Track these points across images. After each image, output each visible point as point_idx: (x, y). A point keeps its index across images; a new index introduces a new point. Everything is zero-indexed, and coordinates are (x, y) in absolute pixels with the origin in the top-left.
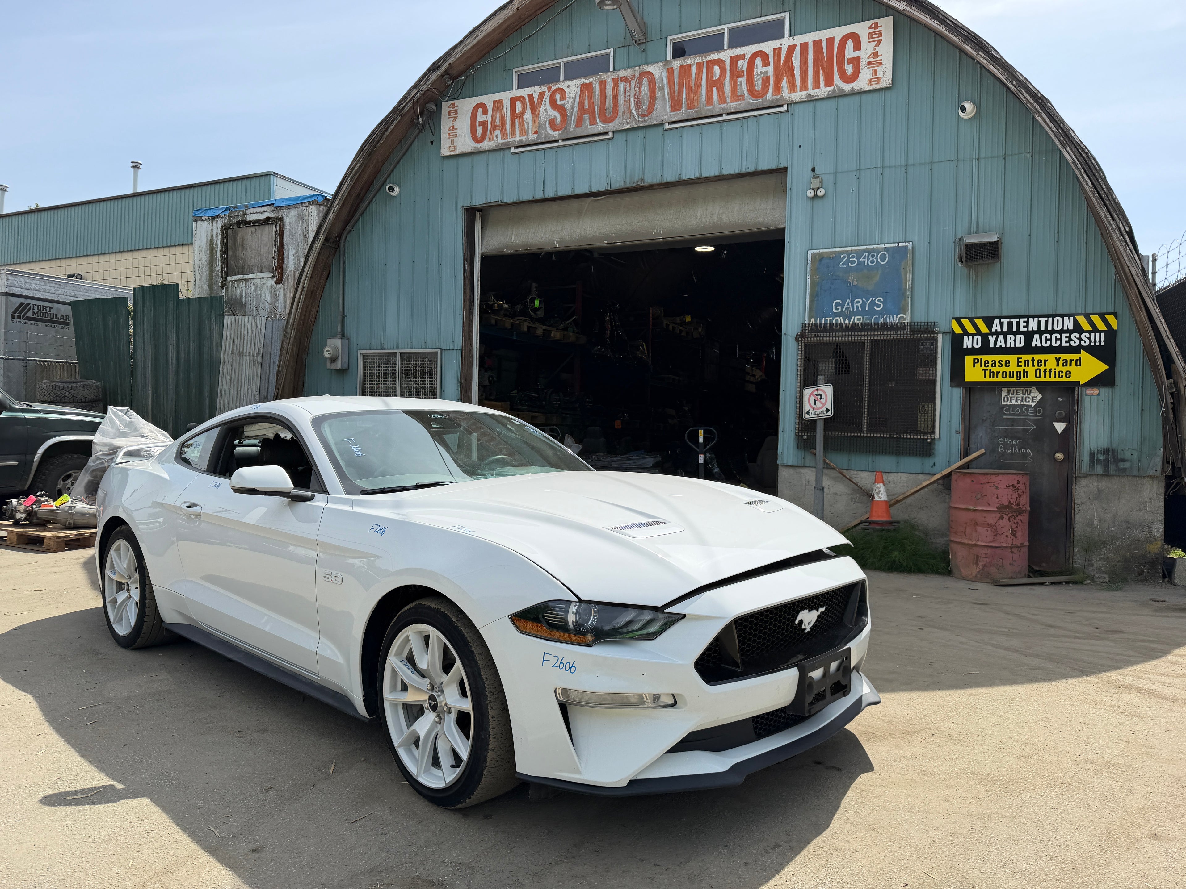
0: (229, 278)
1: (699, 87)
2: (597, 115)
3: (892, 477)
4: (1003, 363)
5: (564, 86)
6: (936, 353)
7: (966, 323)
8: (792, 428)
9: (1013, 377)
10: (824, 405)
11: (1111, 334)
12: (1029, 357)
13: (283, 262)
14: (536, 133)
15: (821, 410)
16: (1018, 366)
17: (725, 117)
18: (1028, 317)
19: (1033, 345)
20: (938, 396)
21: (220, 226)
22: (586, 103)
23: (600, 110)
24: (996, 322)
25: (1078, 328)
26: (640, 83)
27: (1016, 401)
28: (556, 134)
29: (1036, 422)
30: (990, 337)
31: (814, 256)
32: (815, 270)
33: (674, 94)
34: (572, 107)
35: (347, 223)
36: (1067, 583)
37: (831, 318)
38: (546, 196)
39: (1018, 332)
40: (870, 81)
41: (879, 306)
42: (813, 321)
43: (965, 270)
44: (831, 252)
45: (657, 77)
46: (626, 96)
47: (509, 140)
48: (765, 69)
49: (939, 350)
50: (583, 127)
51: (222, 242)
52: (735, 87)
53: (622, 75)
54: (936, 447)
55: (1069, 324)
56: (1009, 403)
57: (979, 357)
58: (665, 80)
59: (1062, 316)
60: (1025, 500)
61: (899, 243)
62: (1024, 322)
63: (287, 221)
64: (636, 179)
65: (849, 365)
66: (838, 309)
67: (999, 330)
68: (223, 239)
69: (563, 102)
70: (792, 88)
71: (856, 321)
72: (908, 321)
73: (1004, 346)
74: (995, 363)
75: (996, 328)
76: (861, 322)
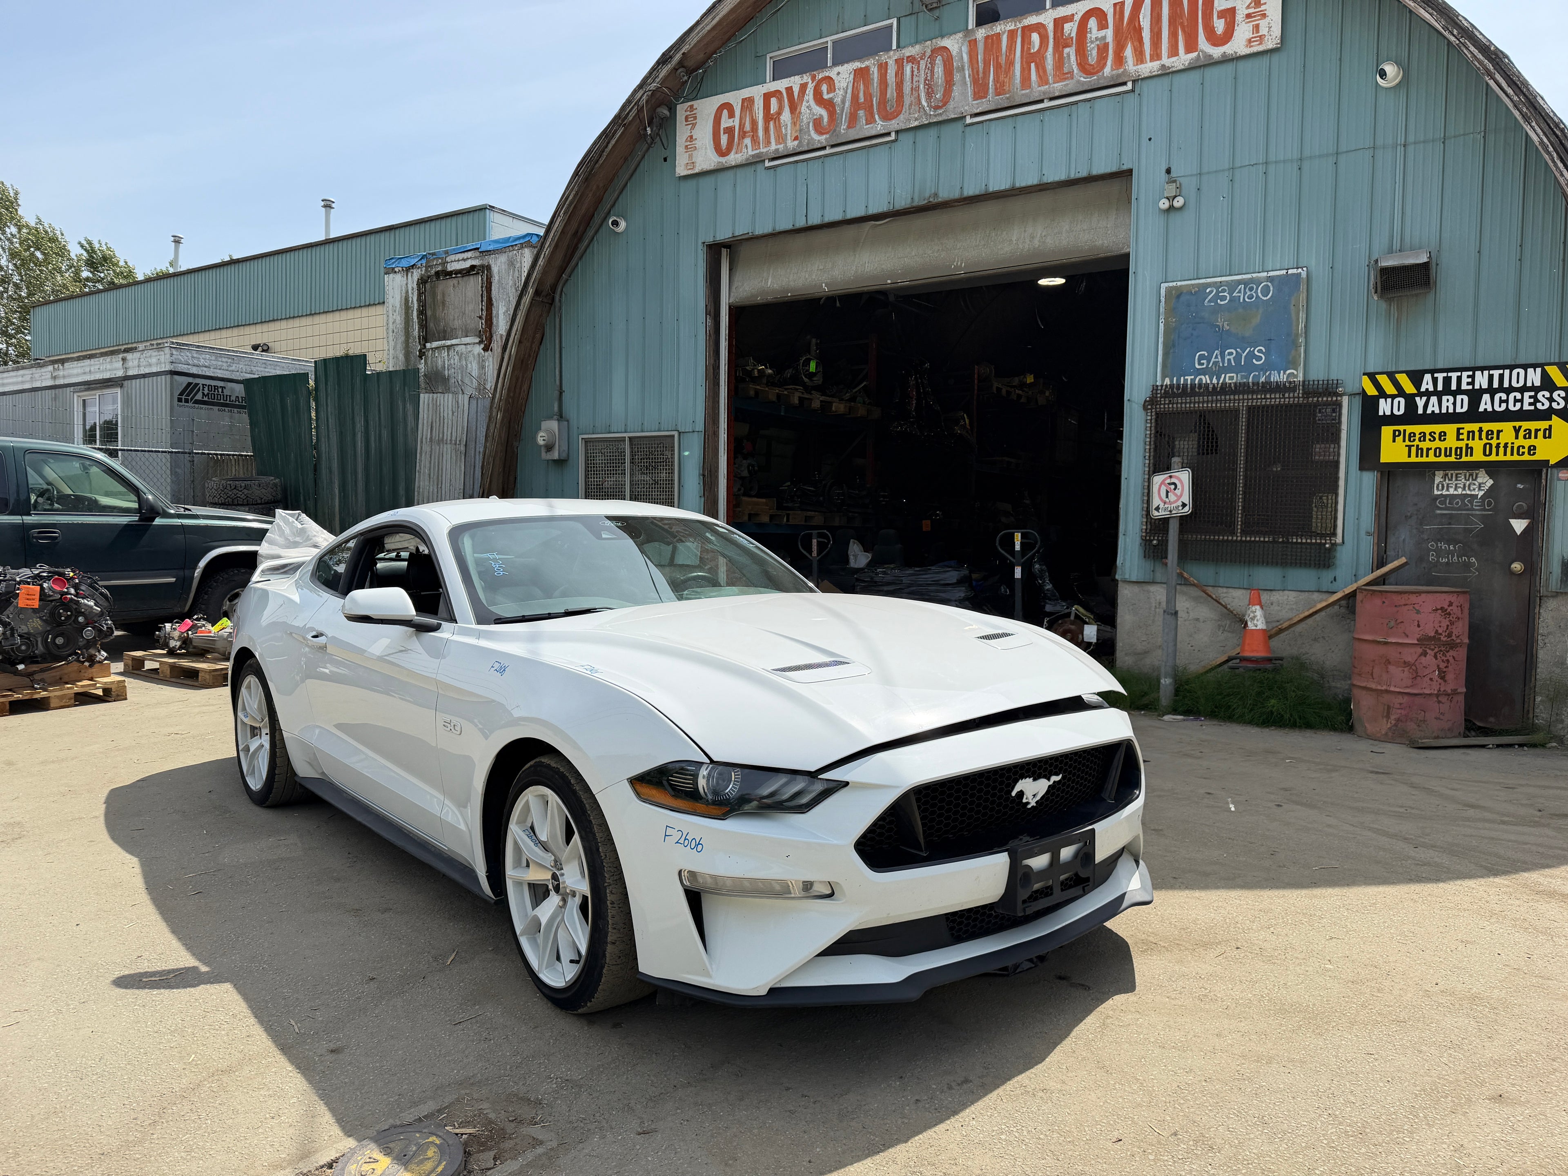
0: (428, 345)
1: (1011, 63)
2: (875, 110)
3: (1276, 596)
4: (1437, 436)
5: (832, 73)
6: (1340, 422)
7: (1383, 380)
8: (1138, 530)
9: (1450, 455)
10: (1180, 497)
12: (1475, 427)
13: (492, 323)
14: (796, 138)
15: (1175, 505)
16: (1458, 439)
17: (1047, 104)
18: (1474, 369)
19: (1481, 409)
20: (1342, 483)
21: (416, 279)
22: (861, 95)
23: (879, 104)
24: (1428, 377)
25: (1548, 384)
26: (933, 63)
27: (1456, 489)
28: (822, 139)
29: (1484, 518)
30: (1417, 399)
31: (1169, 290)
32: (1171, 311)
33: (978, 75)
34: (843, 102)
35: (562, 270)
36: (1521, 745)
37: (1193, 377)
38: (810, 223)
39: (1459, 391)
40: (1250, 41)
41: (1259, 358)
42: (1167, 381)
43: (1383, 305)
44: (1193, 285)
45: (954, 53)
46: (914, 82)
47: (762, 150)
48: (1102, 33)
49: (1344, 419)
50: (858, 127)
51: (419, 300)
52: (1060, 61)
53: (908, 54)
54: (1338, 555)
55: (1534, 377)
56: (1445, 492)
57: (1401, 428)
58: (965, 57)
59: (1525, 367)
60: (1461, 630)
61: (1288, 269)
62: (1468, 377)
63: (495, 269)
64: (927, 195)
65: (1217, 442)
66: (1203, 364)
67: (1431, 389)
68: (420, 295)
69: (831, 95)
70: (1140, 57)
71: (1227, 380)
72: (1301, 379)
73: (1438, 412)
74: (1424, 436)
75: (1427, 386)
76: (1234, 381)
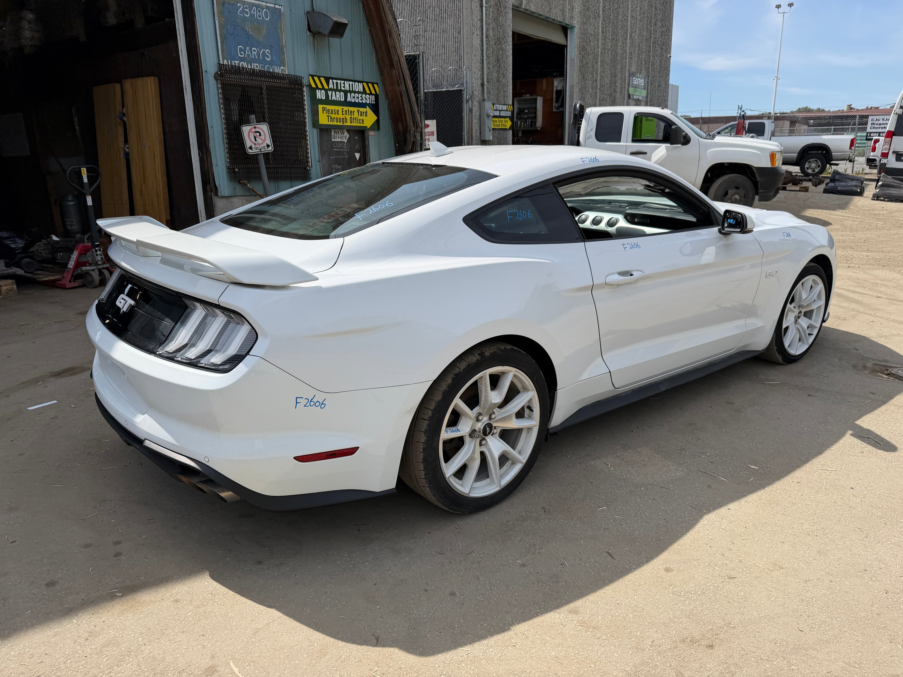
4: (336, 112)
6: (303, 100)
7: (316, 79)
9: (341, 122)
10: (264, 141)
11: (377, 96)
12: (346, 108)
15: (262, 146)
16: (343, 114)
18: (344, 80)
19: (348, 101)
20: (308, 134)
24: (331, 81)
25: (364, 91)
27: (339, 139)
29: (348, 152)
30: (329, 92)
32: (221, 13)
37: (238, 62)
39: (341, 90)
41: (268, 57)
42: (225, 62)
43: (312, 39)
49: (306, 99)
54: (311, 173)
55: (361, 87)
56: (336, 140)
57: (325, 106)
59: (358, 82)
61: (275, 5)
62: (343, 83)
65: (253, 107)
66: (242, 54)
71: (255, 68)
72: (287, 73)
73: (335, 99)
74: (332, 111)
75: (331, 86)
76: (259, 69)
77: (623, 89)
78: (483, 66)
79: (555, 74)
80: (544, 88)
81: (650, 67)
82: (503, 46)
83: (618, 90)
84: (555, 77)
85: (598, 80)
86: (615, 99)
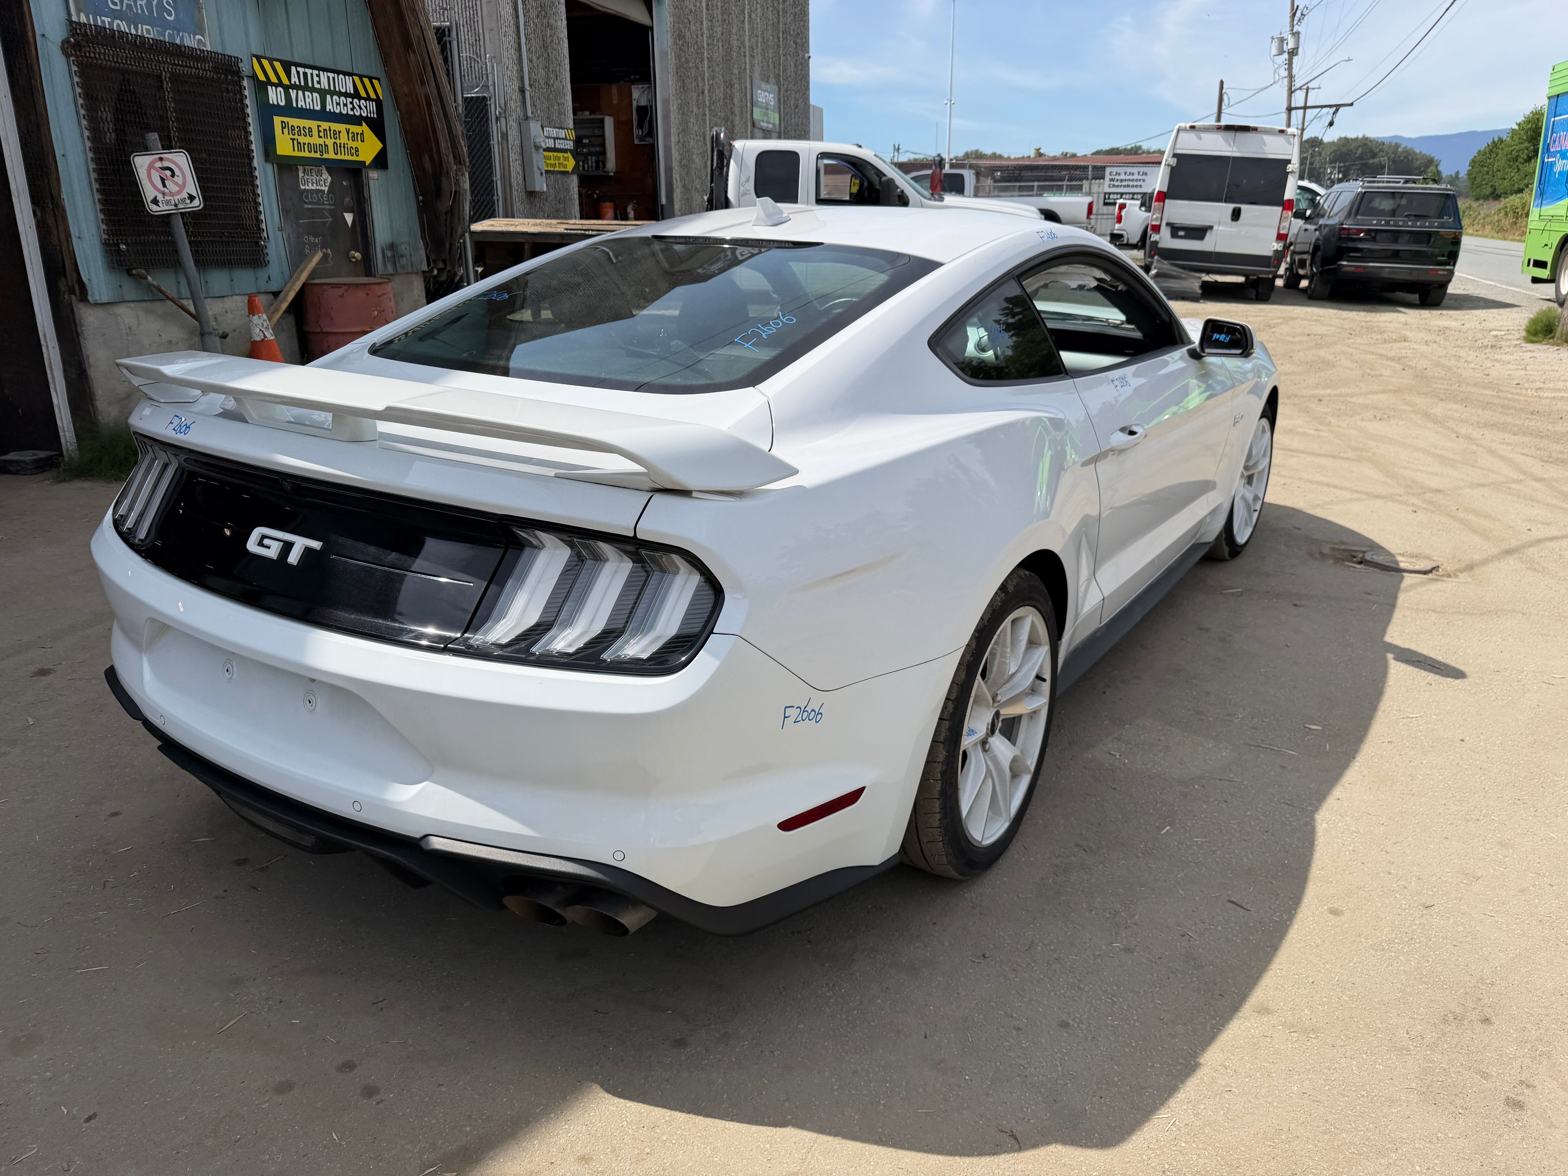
4: (307, 131)
6: (244, 107)
7: (265, 62)
8: (94, 231)
9: (317, 152)
10: (182, 187)
11: (379, 102)
12: (325, 125)
15: (179, 197)
16: (320, 137)
18: (319, 69)
19: (328, 110)
20: (257, 174)
24: (293, 68)
25: (357, 93)
27: (312, 185)
29: (331, 211)
30: (291, 91)
37: (110, 20)
39: (314, 89)
41: (169, 13)
42: (83, 19)
49: (247, 103)
54: (268, 250)
55: (350, 85)
57: (286, 119)
59: (345, 74)
62: (317, 75)
66: (116, 4)
71: (145, 34)
72: (209, 49)
73: (304, 107)
74: (300, 130)
75: (294, 79)
76: (152, 36)
77: (744, 110)
78: (521, 55)
79: (632, 77)
80: (615, 102)
81: (781, 74)
82: (552, 21)
83: (737, 110)
84: (633, 82)
85: (706, 92)
86: (733, 126)
